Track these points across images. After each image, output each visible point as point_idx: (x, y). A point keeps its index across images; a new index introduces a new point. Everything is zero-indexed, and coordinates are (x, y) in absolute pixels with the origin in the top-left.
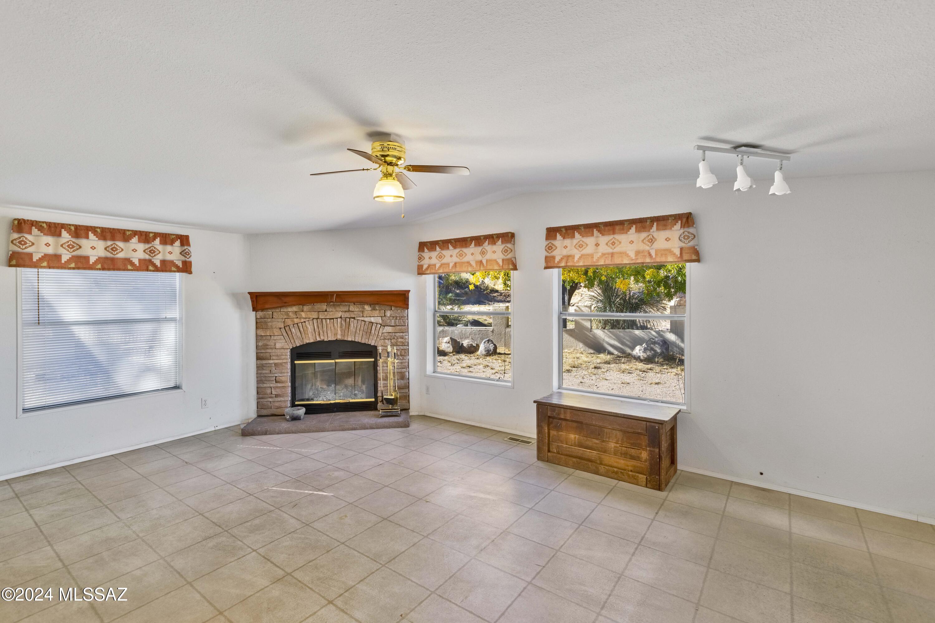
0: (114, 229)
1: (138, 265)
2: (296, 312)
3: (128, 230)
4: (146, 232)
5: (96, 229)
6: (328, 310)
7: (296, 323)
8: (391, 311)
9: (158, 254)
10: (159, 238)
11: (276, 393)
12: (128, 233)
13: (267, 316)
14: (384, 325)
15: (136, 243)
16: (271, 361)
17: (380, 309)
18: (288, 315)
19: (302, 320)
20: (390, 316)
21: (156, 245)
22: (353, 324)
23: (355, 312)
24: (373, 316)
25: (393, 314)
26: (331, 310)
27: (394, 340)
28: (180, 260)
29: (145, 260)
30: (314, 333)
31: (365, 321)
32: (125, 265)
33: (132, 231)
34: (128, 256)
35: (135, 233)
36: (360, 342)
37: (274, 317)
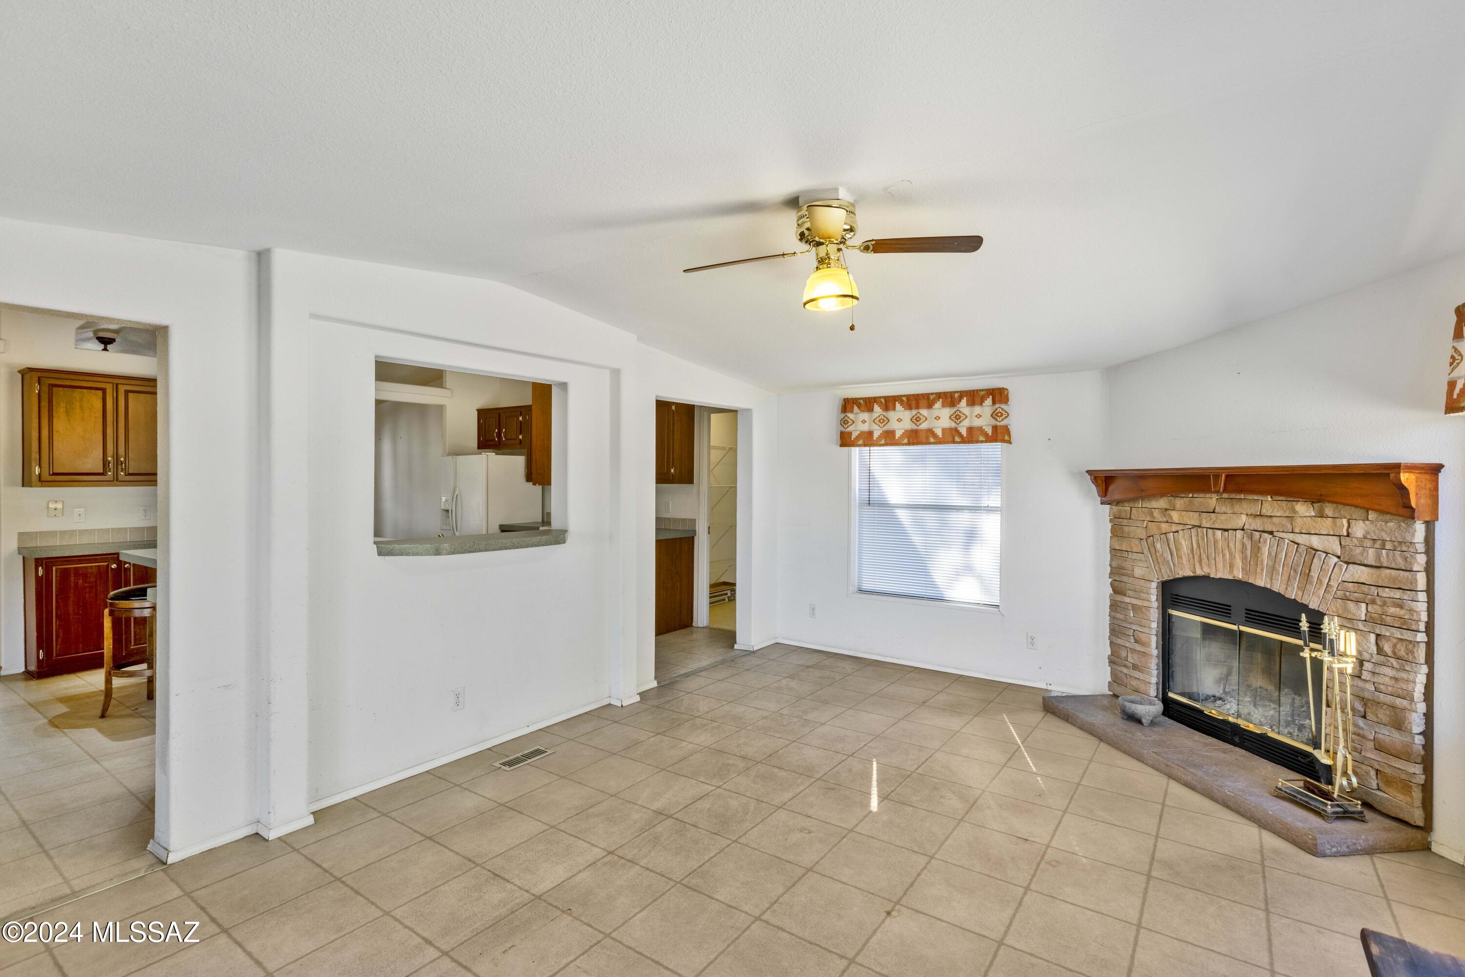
0: (918, 395)
1: (941, 436)
2: (1166, 510)
3: (932, 394)
4: (951, 392)
5: (902, 398)
6: (1217, 510)
7: (1164, 531)
8: (1367, 522)
9: (964, 419)
10: (965, 398)
11: (1132, 661)
12: (932, 397)
13: (1123, 516)
14: (1346, 559)
15: (940, 409)
16: (1128, 598)
17: (1336, 516)
18: (1151, 514)
19: (1174, 528)
20: (1365, 538)
21: (962, 407)
22: (1267, 545)
23: (1274, 519)
24: (1317, 532)
25: (1374, 532)
26: (1224, 509)
27: (1375, 606)
28: (990, 425)
29: (951, 429)
30: (1191, 556)
31: (1298, 544)
32: (927, 438)
33: (936, 394)
34: (931, 426)
35: (939, 395)
36: (1283, 593)
37: (1133, 517)
